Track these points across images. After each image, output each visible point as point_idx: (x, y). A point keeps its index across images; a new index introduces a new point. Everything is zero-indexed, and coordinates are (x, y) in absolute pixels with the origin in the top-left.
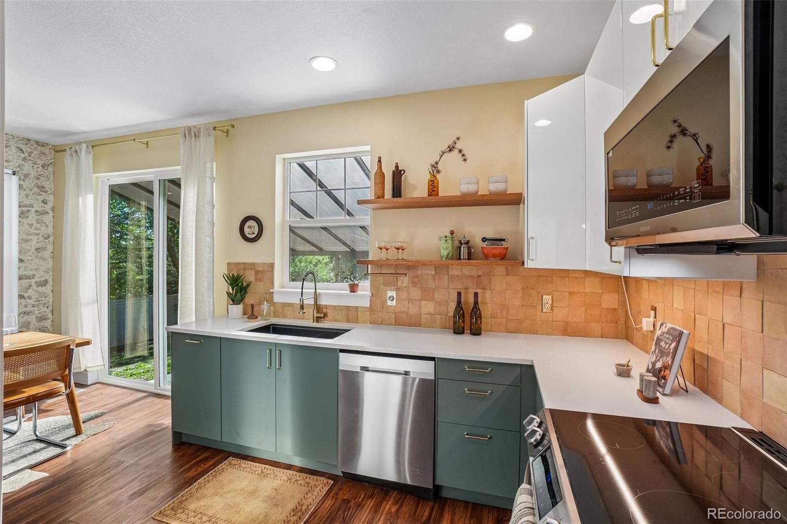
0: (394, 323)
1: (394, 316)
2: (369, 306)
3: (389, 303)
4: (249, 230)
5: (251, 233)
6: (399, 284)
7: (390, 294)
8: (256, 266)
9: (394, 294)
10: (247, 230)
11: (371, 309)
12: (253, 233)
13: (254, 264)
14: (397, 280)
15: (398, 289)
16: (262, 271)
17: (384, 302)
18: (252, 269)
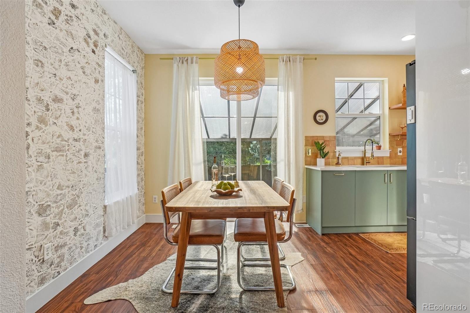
0: (401, 163)
1: (401, 160)
2: (389, 156)
3: (399, 154)
4: (320, 117)
5: (321, 119)
6: (404, 145)
7: (399, 149)
8: (324, 138)
9: (401, 149)
10: (318, 118)
11: (390, 157)
12: (322, 120)
13: (323, 137)
14: (402, 143)
15: (403, 147)
16: (328, 140)
17: (397, 153)
18: (322, 139)
